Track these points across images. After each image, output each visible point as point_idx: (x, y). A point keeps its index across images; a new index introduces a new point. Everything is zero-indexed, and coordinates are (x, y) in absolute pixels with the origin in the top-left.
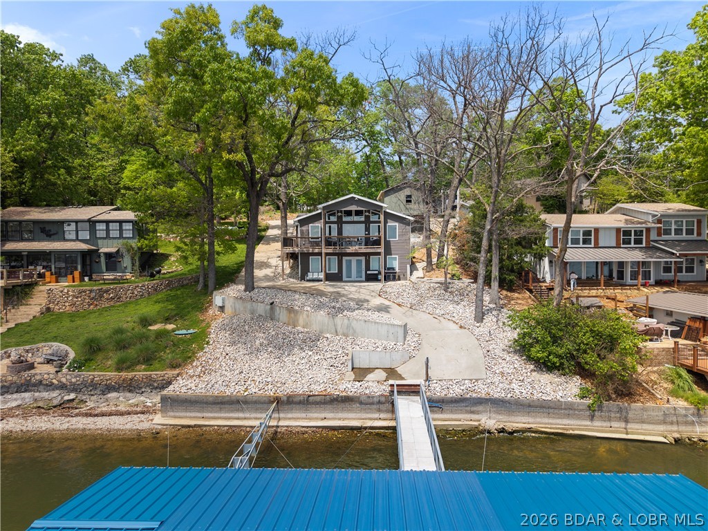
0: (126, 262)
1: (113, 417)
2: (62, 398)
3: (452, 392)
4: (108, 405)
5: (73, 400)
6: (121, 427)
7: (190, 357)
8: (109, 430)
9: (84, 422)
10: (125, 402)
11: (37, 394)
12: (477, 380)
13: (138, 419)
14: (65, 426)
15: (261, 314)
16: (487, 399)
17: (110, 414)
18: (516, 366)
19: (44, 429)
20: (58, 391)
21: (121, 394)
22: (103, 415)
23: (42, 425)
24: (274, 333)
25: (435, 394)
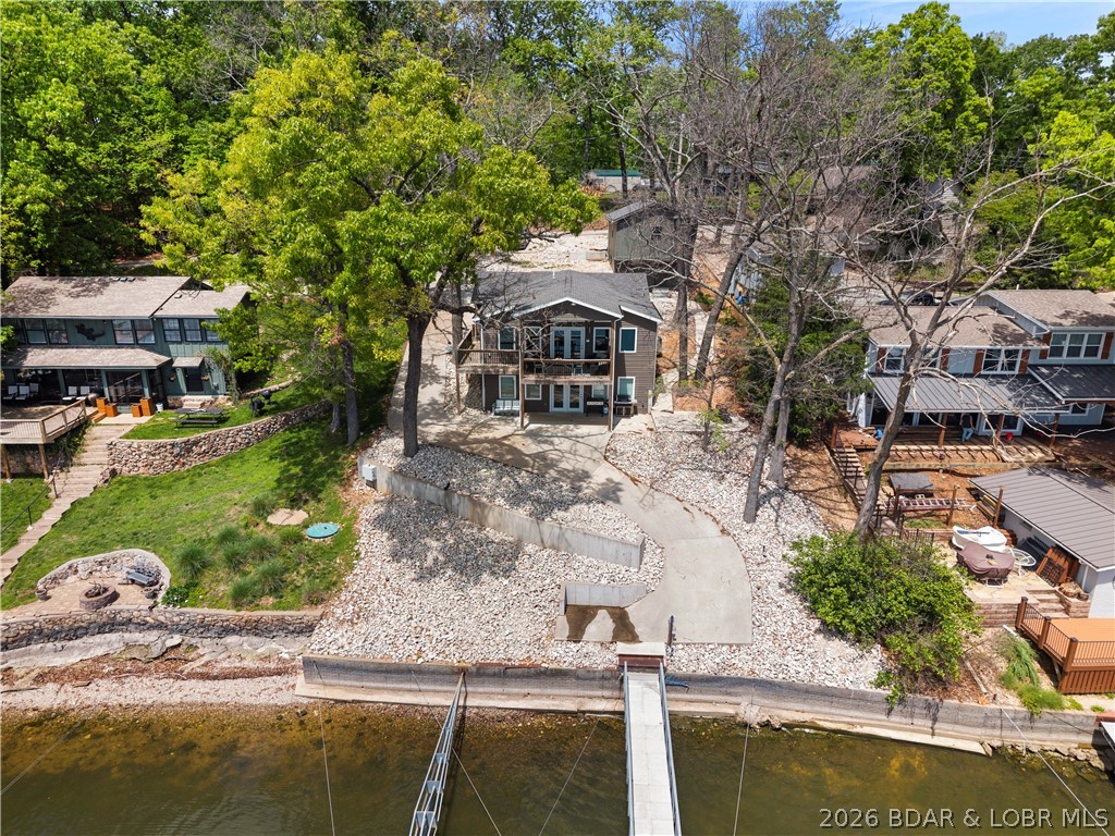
0: (216, 378)
1: (240, 680)
2: (164, 643)
3: (703, 667)
4: (229, 657)
5: (179, 645)
6: (252, 701)
7: (334, 584)
8: (238, 708)
9: (203, 690)
10: (252, 653)
11: (127, 635)
12: (738, 646)
13: (274, 685)
14: (176, 698)
15: (431, 500)
16: (750, 680)
17: (234, 676)
18: (795, 622)
19: (149, 702)
20: (155, 632)
21: (245, 638)
22: (226, 676)
23: (145, 694)
24: (452, 541)
25: (679, 669)
